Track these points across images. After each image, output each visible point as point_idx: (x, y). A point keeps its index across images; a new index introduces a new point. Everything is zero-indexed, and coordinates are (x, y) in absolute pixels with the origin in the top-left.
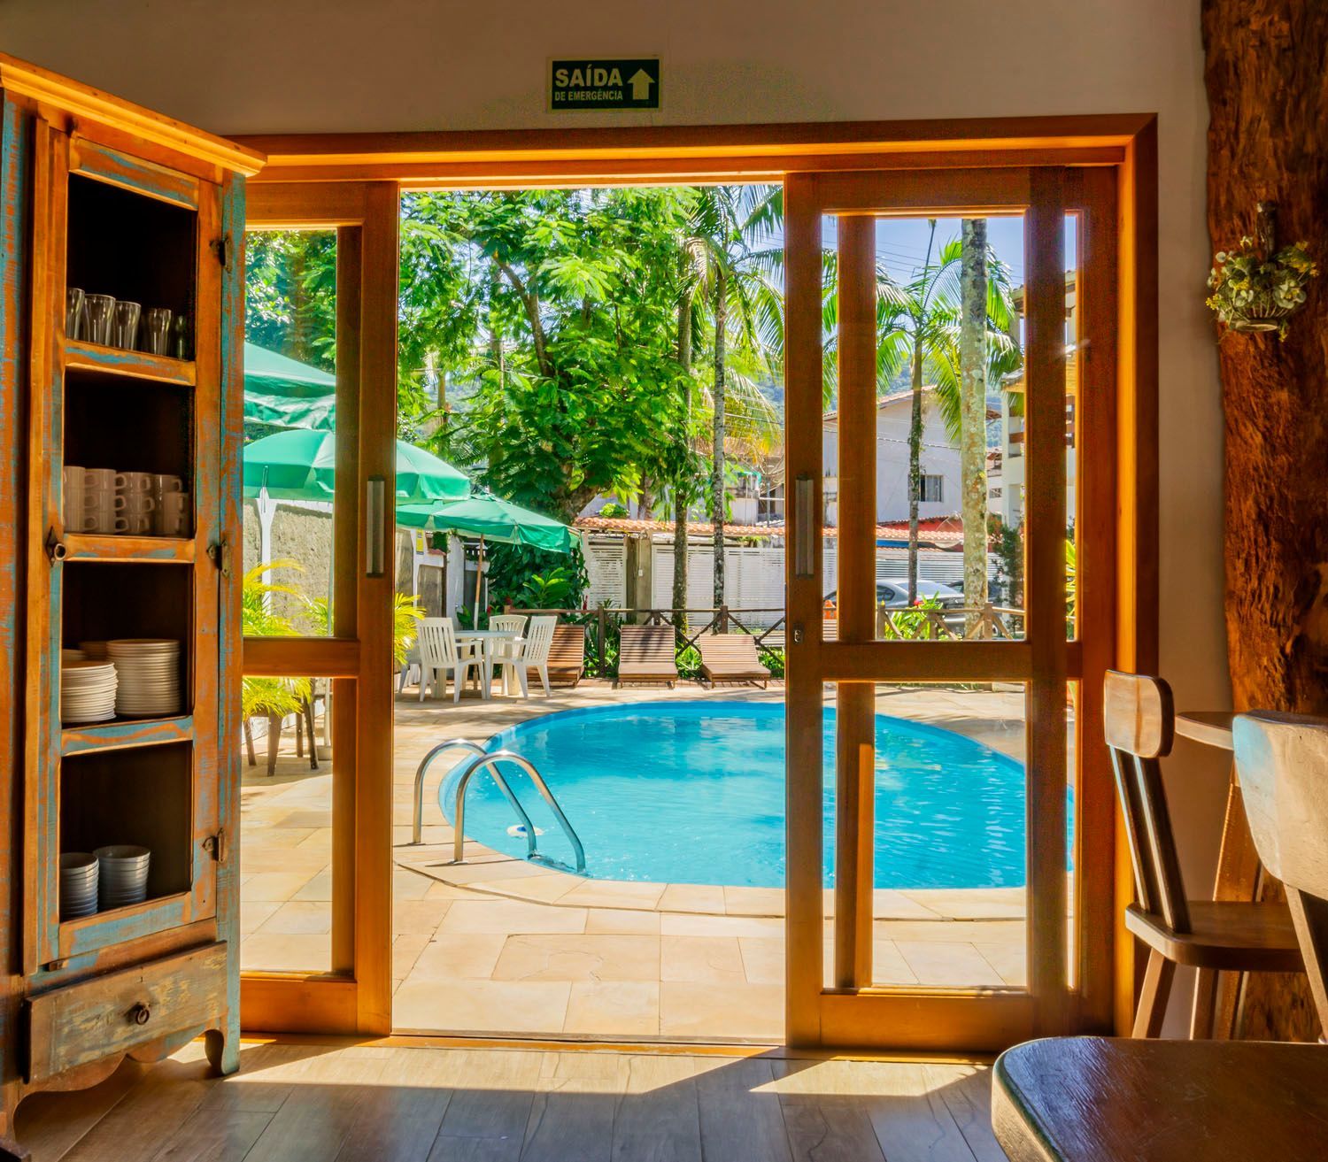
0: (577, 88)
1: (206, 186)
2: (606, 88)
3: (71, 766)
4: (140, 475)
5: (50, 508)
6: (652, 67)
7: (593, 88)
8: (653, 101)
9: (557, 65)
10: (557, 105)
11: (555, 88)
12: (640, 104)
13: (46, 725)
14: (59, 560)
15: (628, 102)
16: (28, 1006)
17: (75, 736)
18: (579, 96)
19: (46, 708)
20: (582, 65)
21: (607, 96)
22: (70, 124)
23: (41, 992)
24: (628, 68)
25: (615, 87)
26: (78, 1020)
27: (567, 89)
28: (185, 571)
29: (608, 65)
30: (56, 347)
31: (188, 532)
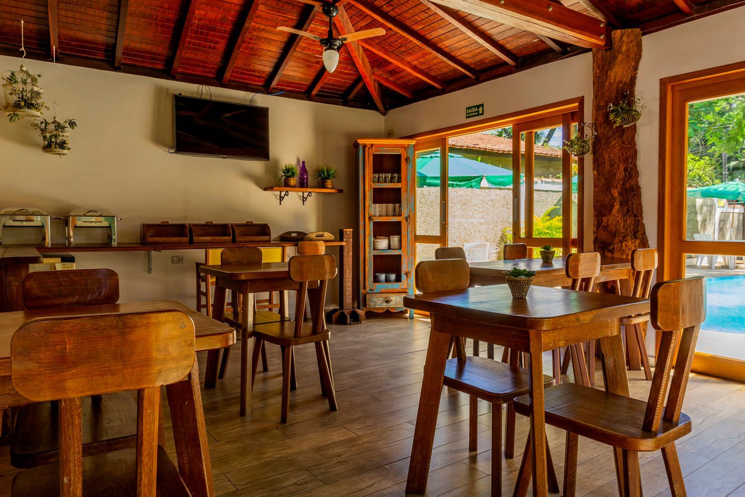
0: (470, 113)
1: (403, 149)
2: (475, 112)
3: (375, 256)
4: (391, 204)
5: (370, 212)
6: (482, 105)
7: (473, 112)
8: (483, 114)
9: (467, 108)
10: (467, 117)
11: (467, 114)
12: (481, 114)
13: (370, 249)
14: (372, 222)
15: (479, 115)
16: (366, 295)
17: (375, 251)
18: (470, 115)
19: (370, 246)
20: (471, 108)
21: (475, 114)
22: (372, 145)
23: (368, 293)
24: (478, 107)
25: (476, 112)
26: (375, 300)
27: (469, 113)
28: (400, 223)
29: (475, 107)
30: (371, 185)
31: (400, 215)
